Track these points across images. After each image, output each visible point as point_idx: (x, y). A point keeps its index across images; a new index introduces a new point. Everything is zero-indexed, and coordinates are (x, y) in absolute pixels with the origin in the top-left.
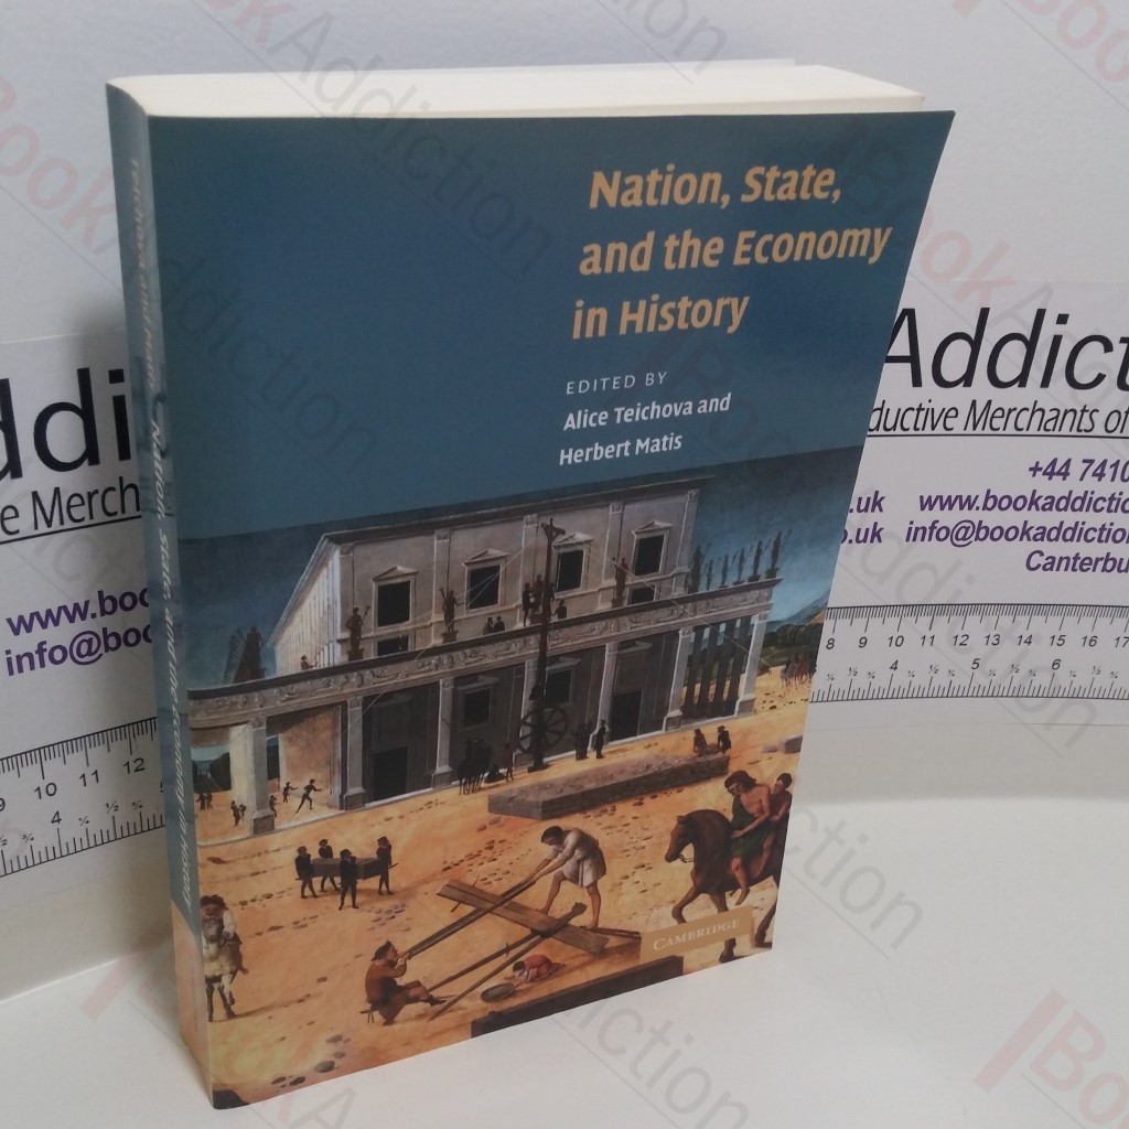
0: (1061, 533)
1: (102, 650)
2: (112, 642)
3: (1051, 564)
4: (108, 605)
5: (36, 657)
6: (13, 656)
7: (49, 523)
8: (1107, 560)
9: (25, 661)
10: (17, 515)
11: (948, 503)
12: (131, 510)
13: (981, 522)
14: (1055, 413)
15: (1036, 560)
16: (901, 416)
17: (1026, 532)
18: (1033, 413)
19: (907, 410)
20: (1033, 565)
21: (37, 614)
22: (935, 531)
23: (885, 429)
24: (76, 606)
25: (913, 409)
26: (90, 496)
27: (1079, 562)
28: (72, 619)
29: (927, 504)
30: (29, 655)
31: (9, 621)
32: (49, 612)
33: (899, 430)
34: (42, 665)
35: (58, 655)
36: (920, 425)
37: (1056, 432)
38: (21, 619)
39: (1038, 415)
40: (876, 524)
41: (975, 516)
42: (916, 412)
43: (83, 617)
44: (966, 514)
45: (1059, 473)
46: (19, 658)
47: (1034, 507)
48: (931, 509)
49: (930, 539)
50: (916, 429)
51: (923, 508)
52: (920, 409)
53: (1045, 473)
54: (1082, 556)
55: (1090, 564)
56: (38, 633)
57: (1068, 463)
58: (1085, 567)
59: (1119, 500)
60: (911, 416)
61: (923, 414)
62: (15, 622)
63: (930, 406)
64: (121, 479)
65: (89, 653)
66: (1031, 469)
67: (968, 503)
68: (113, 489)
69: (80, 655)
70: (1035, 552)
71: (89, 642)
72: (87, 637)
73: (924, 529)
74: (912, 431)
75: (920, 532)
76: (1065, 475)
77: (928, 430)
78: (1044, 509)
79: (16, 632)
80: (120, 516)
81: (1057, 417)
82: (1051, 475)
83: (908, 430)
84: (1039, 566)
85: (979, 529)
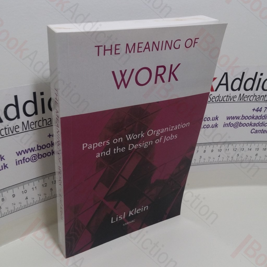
0: (259, 124)
1: (38, 159)
2: (40, 156)
3: (257, 132)
4: (39, 148)
6: (17, 161)
7: (26, 129)
9: (20, 162)
11: (233, 118)
12: (45, 125)
13: (241, 122)
14: (259, 97)
16: (223, 98)
17: (251, 124)
18: (254, 97)
19: (225, 96)
22: (230, 125)
23: (220, 101)
24: (32, 148)
25: (226, 96)
26: (36, 122)
27: (263, 131)
28: (31, 152)
29: (228, 118)
30: (21, 160)
31: (16, 152)
32: (26, 150)
33: (223, 101)
34: (24, 163)
35: (28, 160)
36: (227, 100)
37: (259, 101)
38: (19, 152)
40: (216, 123)
41: (239, 121)
42: (227, 97)
43: (33, 151)
44: (237, 120)
45: (259, 111)
47: (253, 119)
48: (229, 119)
49: (229, 126)
50: (227, 101)
51: (227, 119)
52: (228, 96)
53: (256, 111)
55: (265, 131)
56: (23, 155)
57: (261, 108)
58: (264, 132)
60: (226, 98)
61: (228, 97)
62: (18, 153)
63: (230, 95)
65: (35, 159)
66: (253, 110)
67: (238, 118)
68: (41, 120)
71: (35, 157)
72: (34, 155)
73: (227, 124)
74: (226, 101)
75: (227, 125)
76: (261, 111)
77: (229, 101)
78: (255, 119)
79: (18, 155)
80: (42, 127)
81: (259, 98)
83: (225, 101)
85: (240, 124)
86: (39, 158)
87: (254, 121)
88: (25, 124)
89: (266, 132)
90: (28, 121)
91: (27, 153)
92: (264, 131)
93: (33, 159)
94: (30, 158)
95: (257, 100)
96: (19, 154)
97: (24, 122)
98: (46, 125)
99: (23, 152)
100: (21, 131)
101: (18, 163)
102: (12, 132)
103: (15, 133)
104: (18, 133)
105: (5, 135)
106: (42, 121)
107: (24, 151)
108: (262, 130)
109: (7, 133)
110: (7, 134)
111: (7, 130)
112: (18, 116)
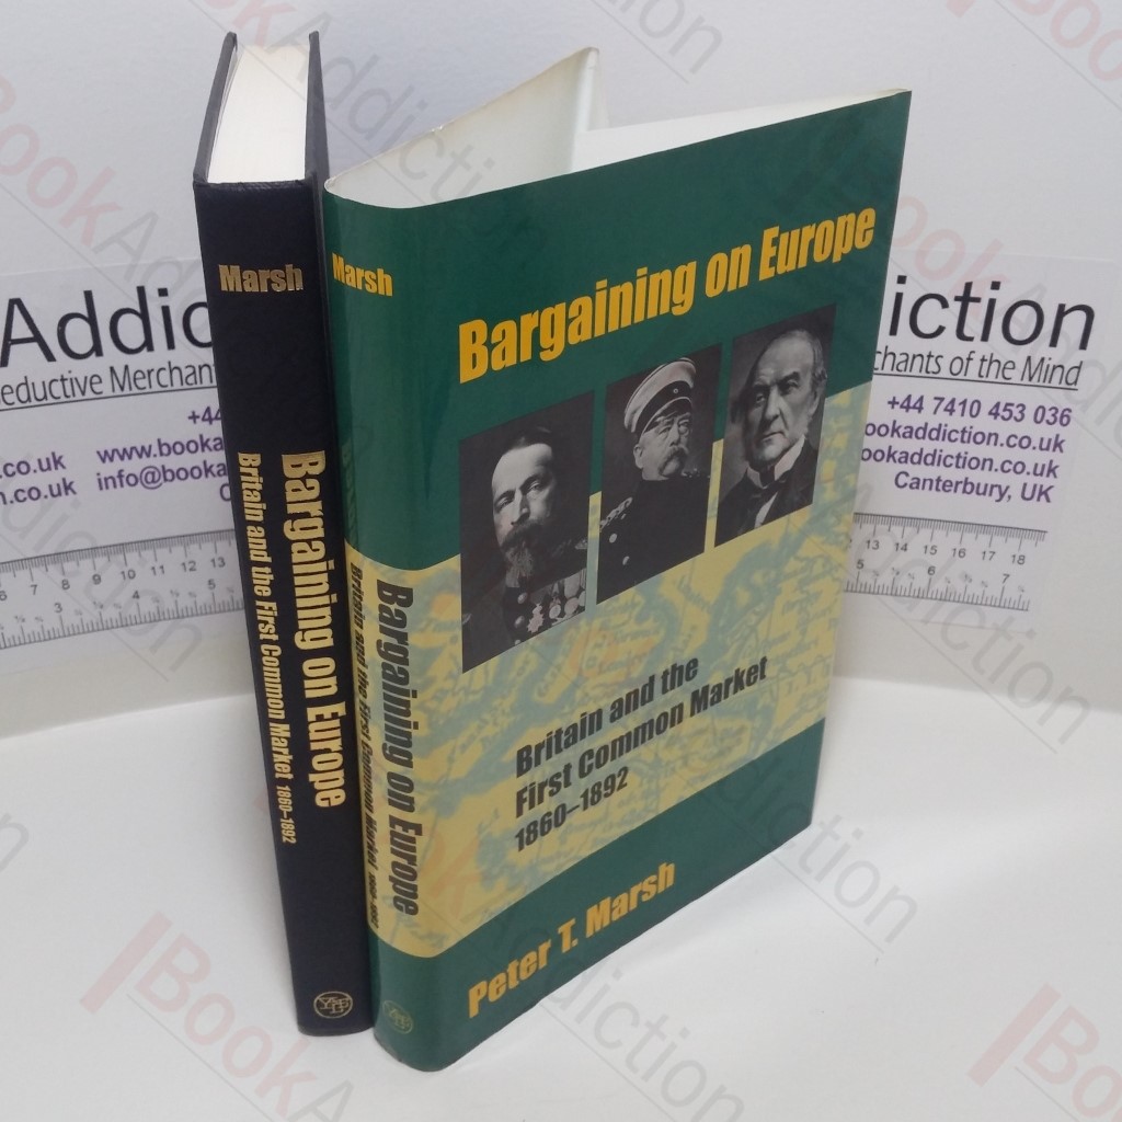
0: (921, 457)
1: (162, 479)
2: (169, 475)
3: (917, 484)
4: (165, 450)
5: (118, 481)
6: (102, 477)
7: (122, 388)
8: (966, 483)
10: (101, 382)
12: (177, 385)
14: (904, 357)
15: (902, 480)
17: (891, 455)
18: (885, 356)
20: (901, 483)
21: (117, 450)
24: (143, 448)
27: (941, 484)
28: (140, 456)
30: (111, 477)
31: (98, 453)
32: (125, 450)
34: (122, 485)
35: (132, 480)
37: (908, 373)
38: (106, 452)
39: (890, 358)
43: (148, 455)
45: (914, 407)
46: (106, 479)
47: (895, 434)
53: (902, 407)
54: (944, 479)
55: (951, 485)
57: (921, 399)
58: (947, 488)
59: (970, 433)
64: (169, 363)
65: (153, 481)
66: (889, 403)
68: (164, 369)
69: (147, 482)
70: (901, 473)
71: (153, 474)
72: (152, 470)
76: (920, 409)
78: (904, 436)
79: (103, 460)
80: (169, 388)
81: (907, 361)
82: (908, 408)
84: (906, 485)
86: (166, 480)
87: (900, 445)
88: (120, 372)
89: (953, 488)
90: (126, 367)
91: (130, 458)
92: (944, 485)
93: (150, 478)
94: (138, 476)
95: (898, 370)
96: (106, 457)
97: (116, 369)
98: (182, 384)
99: (118, 453)
100: (107, 391)
101: (103, 483)
102: (83, 393)
103: (89, 394)
104: (99, 396)
105: (63, 399)
106: (167, 372)
107: (121, 452)
108: (939, 480)
109: (69, 392)
110: (67, 397)
111: (67, 384)
112: (97, 349)
